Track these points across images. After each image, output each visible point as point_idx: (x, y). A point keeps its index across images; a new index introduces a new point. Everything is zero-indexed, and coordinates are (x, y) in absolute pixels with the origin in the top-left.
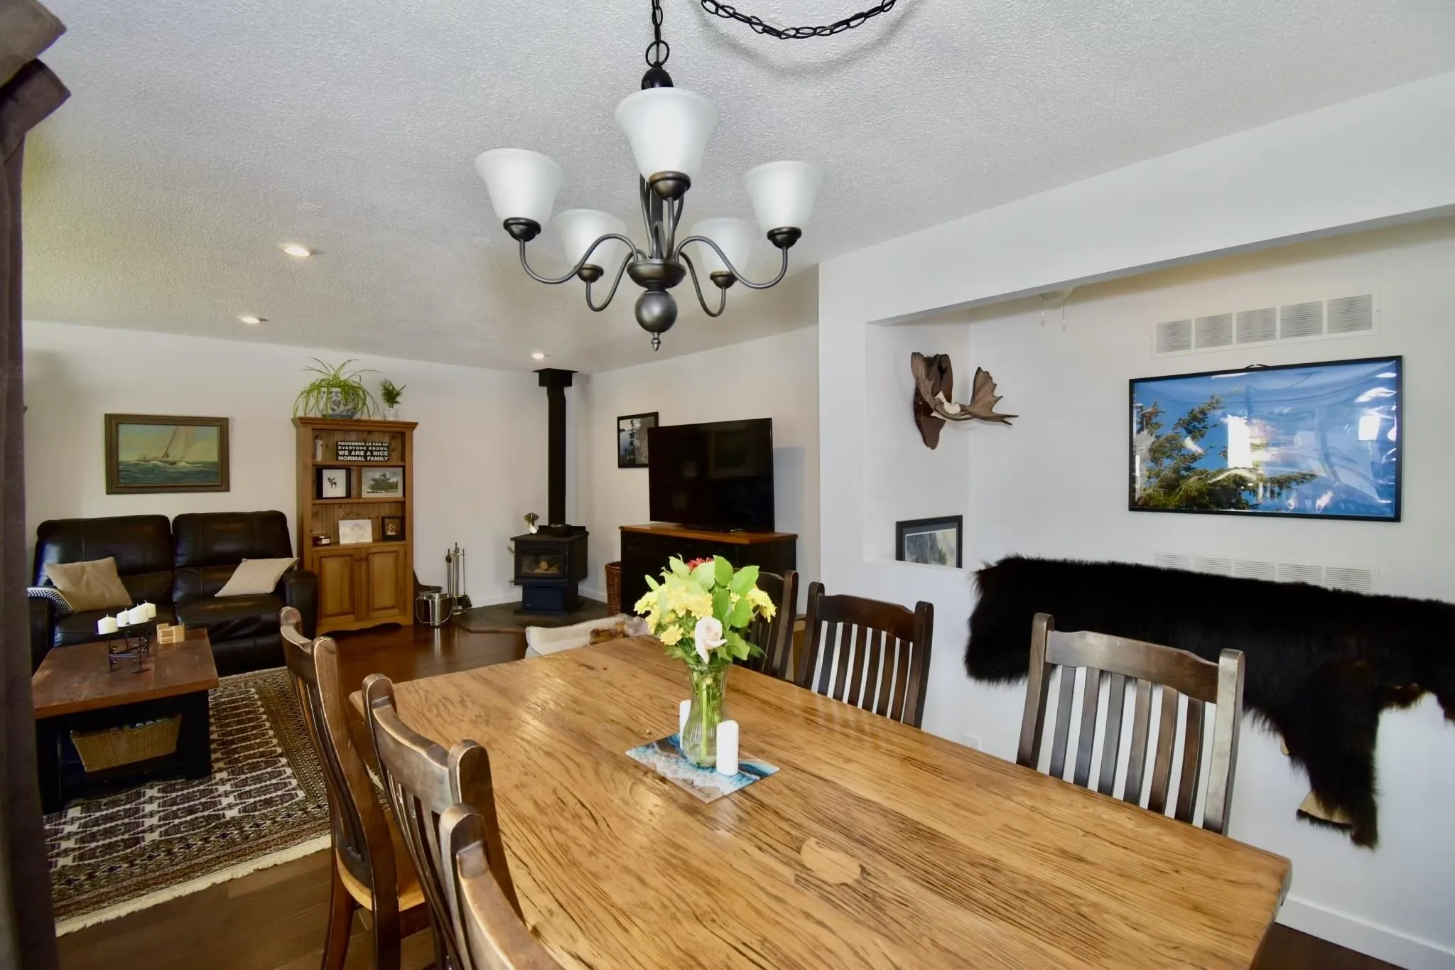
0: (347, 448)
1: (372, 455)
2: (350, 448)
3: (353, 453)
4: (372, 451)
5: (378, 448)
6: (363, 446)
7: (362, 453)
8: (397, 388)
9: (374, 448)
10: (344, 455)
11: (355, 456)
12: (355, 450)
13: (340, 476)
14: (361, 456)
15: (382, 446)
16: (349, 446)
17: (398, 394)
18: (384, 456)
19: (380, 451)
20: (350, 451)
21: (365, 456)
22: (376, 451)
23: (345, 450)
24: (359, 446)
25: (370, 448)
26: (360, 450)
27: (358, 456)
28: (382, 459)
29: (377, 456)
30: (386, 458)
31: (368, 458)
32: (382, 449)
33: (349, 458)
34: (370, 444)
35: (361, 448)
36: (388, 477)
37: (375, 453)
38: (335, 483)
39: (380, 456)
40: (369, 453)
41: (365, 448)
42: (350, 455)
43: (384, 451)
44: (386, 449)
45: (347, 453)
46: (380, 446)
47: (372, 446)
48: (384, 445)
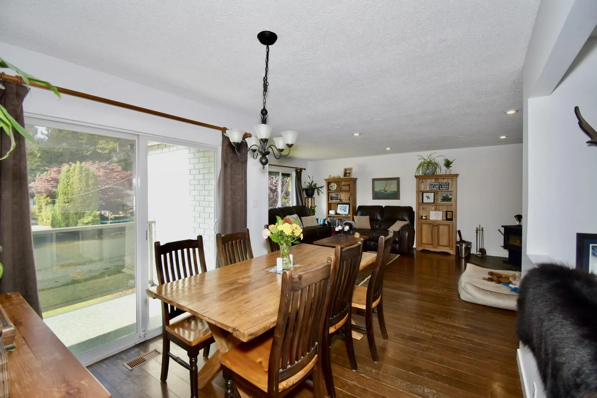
0: (432, 185)
1: (442, 188)
2: (434, 185)
3: (435, 187)
4: (442, 186)
5: (444, 185)
6: (438, 184)
7: (438, 187)
8: (451, 161)
9: (443, 185)
11: (435, 188)
12: (435, 186)
13: (431, 195)
14: (438, 188)
15: (446, 184)
16: (433, 184)
17: (452, 163)
18: (446, 188)
19: (445, 186)
20: (434, 186)
21: (439, 188)
22: (443, 186)
23: (432, 186)
24: (437, 184)
25: (441, 185)
26: (437, 186)
27: (436, 188)
28: (445, 189)
29: (444, 188)
30: (447, 189)
31: (440, 189)
32: (446, 185)
33: (433, 189)
34: (441, 183)
35: (438, 185)
36: (448, 196)
37: (443, 187)
38: (429, 198)
39: (445, 188)
40: (440, 187)
41: (439, 185)
42: (433, 187)
43: (446, 186)
44: (447, 185)
45: (432, 187)
46: (445, 184)
47: (442, 184)
48: (446, 183)
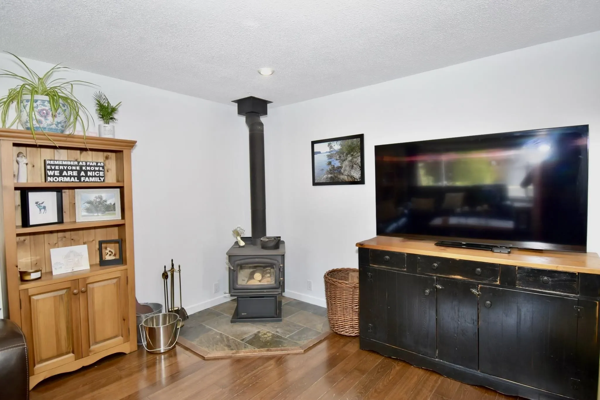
0: (57, 167)
1: (86, 176)
2: (61, 167)
3: (65, 173)
4: (86, 172)
5: (93, 168)
6: (76, 166)
7: (75, 173)
8: (113, 104)
9: (88, 168)
10: (54, 176)
11: (67, 176)
12: (67, 170)
13: (51, 198)
14: (74, 177)
15: (97, 166)
16: (59, 165)
17: (114, 110)
18: (99, 177)
19: (95, 171)
20: (61, 171)
21: (79, 177)
22: (90, 171)
23: (55, 170)
24: (72, 166)
25: (84, 168)
26: (72, 170)
27: (71, 176)
28: (97, 179)
29: (92, 177)
30: (102, 179)
31: (83, 179)
32: (97, 169)
33: (60, 179)
34: (84, 164)
35: (74, 168)
36: (104, 199)
37: (89, 174)
38: (44, 208)
39: (95, 176)
40: (83, 173)
41: (78, 168)
42: (61, 175)
43: (99, 171)
44: (101, 169)
45: (57, 173)
46: (94, 166)
47: (86, 166)
48: (99, 164)
